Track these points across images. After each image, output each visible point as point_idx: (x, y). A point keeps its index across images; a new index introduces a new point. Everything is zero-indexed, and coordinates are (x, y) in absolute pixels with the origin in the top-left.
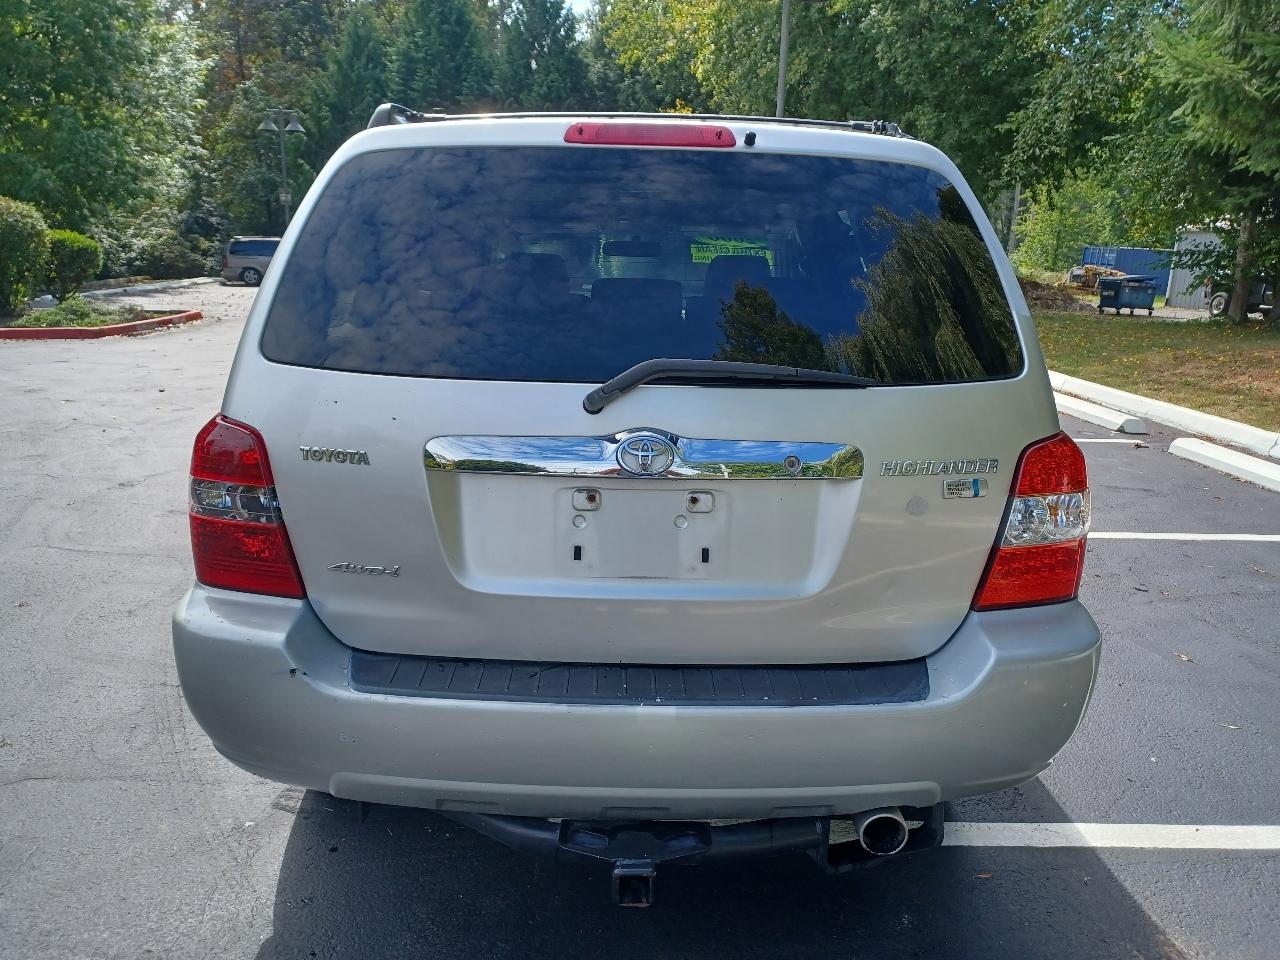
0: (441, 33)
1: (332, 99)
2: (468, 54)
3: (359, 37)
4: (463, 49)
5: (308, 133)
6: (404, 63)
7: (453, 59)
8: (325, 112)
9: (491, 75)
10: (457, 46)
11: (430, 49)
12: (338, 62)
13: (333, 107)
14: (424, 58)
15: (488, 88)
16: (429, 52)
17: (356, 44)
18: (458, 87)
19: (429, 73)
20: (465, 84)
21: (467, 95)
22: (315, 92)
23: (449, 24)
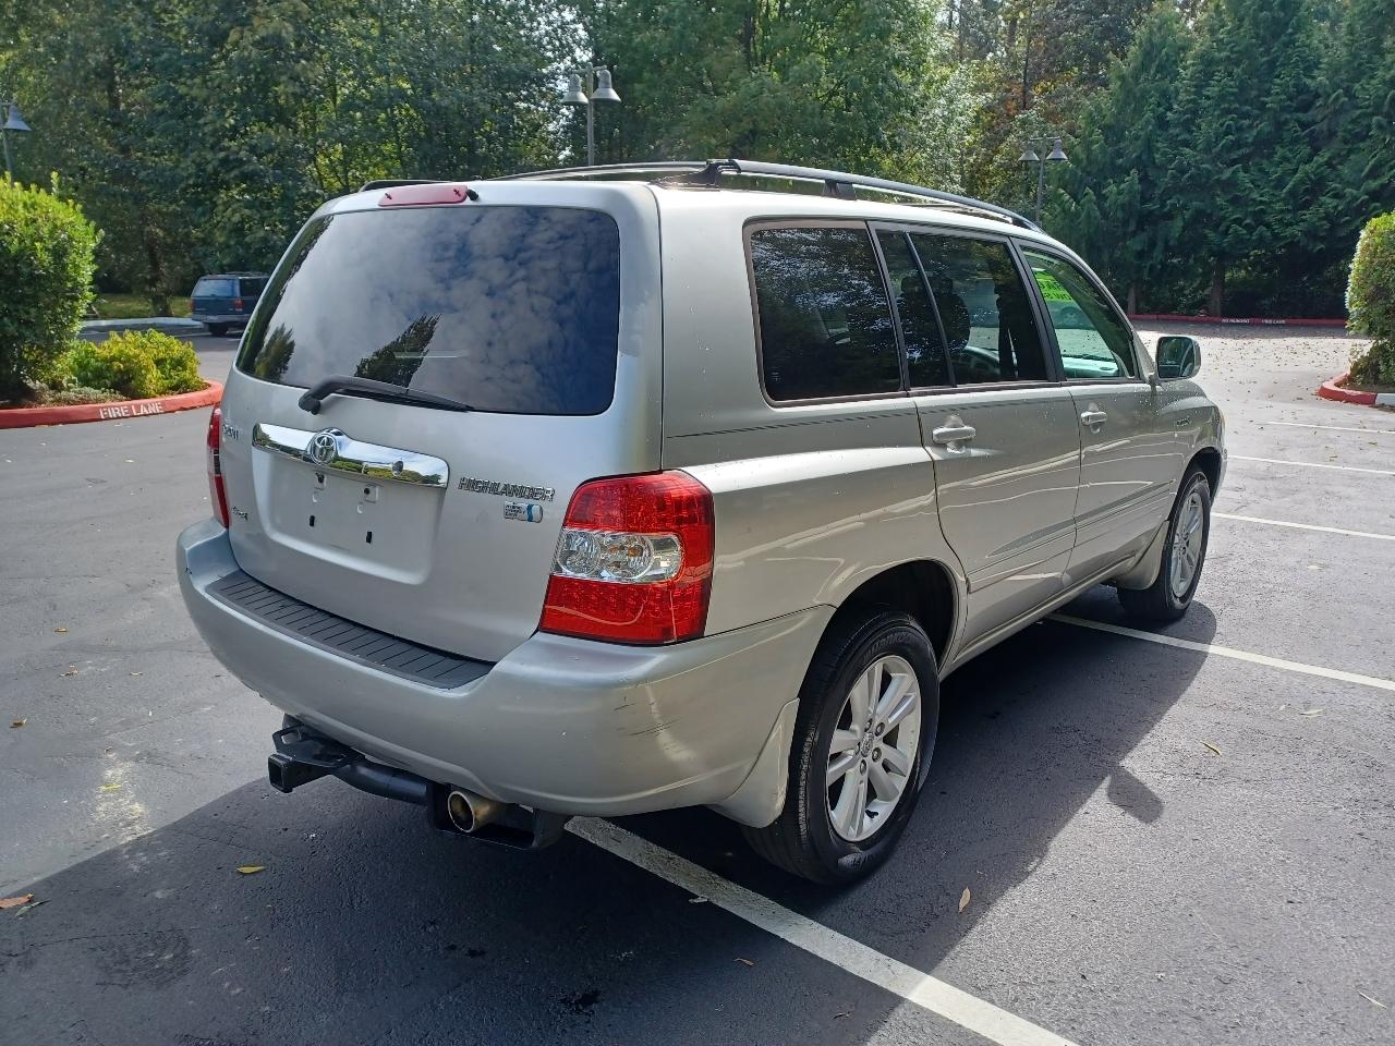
0: (1256, 23)
1: (1108, 120)
2: (1291, 43)
3: (1152, 45)
4: (1284, 38)
5: (1075, 159)
6: (1201, 67)
7: (1267, 52)
8: (1097, 135)
9: (1316, 65)
10: (1276, 36)
11: (1237, 44)
12: (1122, 78)
13: (1106, 129)
14: (1228, 57)
15: (1308, 81)
16: (1235, 49)
17: (1147, 54)
18: (1267, 86)
19: (1230, 74)
20: (1278, 81)
21: (1277, 93)
22: (1091, 114)
23: (1271, 10)
